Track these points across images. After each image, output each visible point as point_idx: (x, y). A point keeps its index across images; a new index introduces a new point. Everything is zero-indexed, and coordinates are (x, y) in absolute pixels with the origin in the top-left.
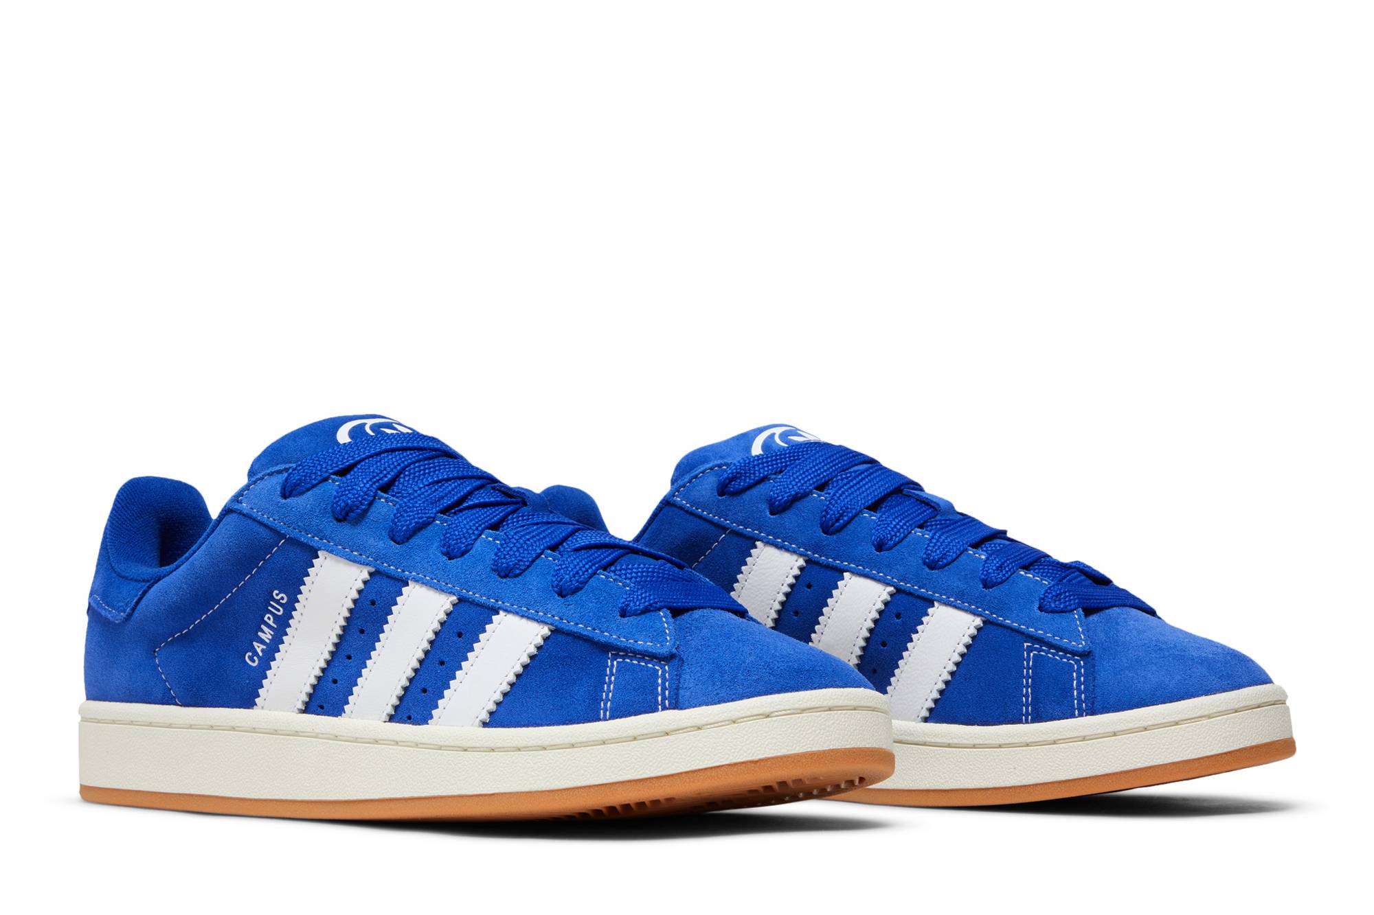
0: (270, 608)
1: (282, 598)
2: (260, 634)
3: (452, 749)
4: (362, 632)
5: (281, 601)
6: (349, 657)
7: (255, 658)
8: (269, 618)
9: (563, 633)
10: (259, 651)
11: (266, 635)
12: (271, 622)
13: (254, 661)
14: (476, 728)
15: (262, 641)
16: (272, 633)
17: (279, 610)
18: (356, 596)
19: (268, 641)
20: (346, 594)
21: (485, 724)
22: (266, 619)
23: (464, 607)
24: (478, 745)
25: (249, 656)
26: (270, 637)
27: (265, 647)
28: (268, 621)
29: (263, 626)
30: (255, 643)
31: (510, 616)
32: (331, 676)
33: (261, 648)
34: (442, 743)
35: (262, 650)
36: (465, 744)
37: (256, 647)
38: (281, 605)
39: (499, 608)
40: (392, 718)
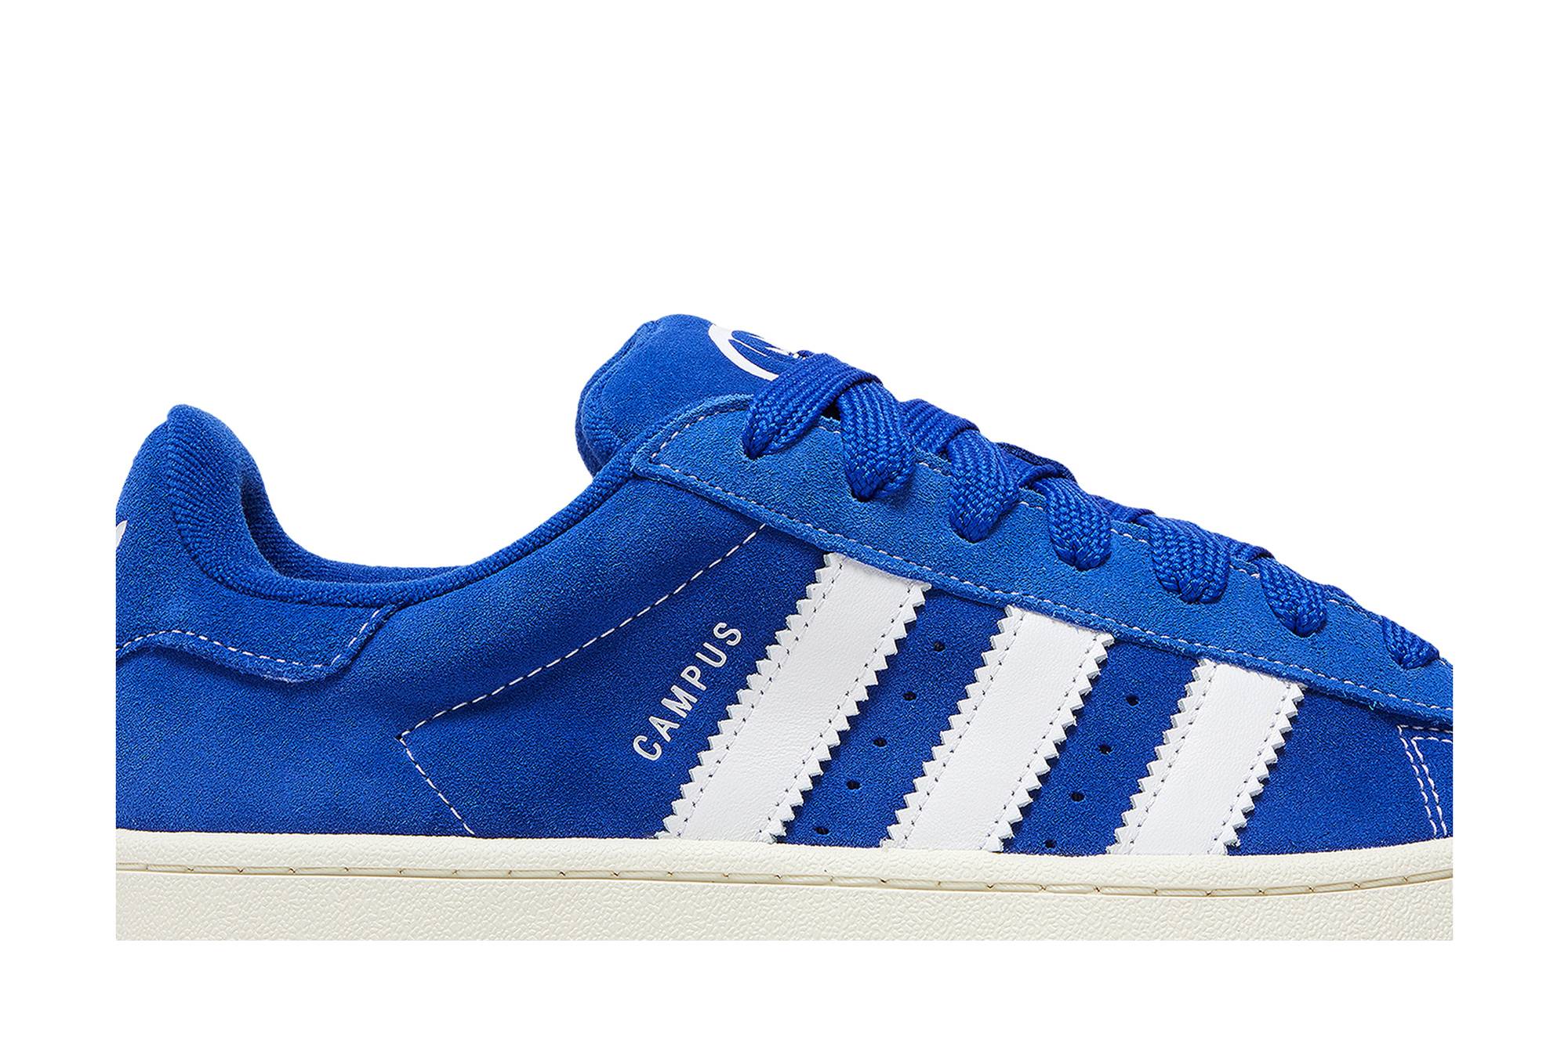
0: (699, 655)
1: (733, 637)
2: (666, 702)
3: (1185, 893)
4: (910, 696)
5: (730, 643)
6: (880, 742)
7: (657, 746)
8: (692, 674)
9: (1324, 695)
10: (663, 732)
11: (681, 703)
12: (695, 681)
13: (654, 752)
14: (1220, 857)
15: (671, 716)
16: (695, 700)
17: (717, 659)
18: (902, 633)
19: (684, 715)
20: (884, 631)
21: (1232, 850)
22: (684, 674)
23: (1129, 652)
24: (1237, 884)
25: (641, 744)
26: (689, 708)
27: (676, 726)
28: (689, 678)
29: (675, 689)
30: (651, 719)
31: (1224, 668)
32: (844, 774)
33: (666, 728)
34: (1160, 885)
35: (670, 731)
36: (1211, 885)
37: (658, 728)
38: (728, 650)
39: (1201, 654)
40: (1009, 845)
